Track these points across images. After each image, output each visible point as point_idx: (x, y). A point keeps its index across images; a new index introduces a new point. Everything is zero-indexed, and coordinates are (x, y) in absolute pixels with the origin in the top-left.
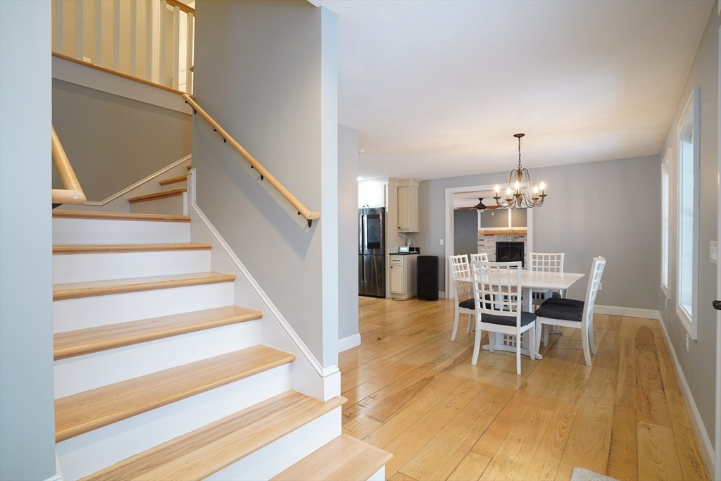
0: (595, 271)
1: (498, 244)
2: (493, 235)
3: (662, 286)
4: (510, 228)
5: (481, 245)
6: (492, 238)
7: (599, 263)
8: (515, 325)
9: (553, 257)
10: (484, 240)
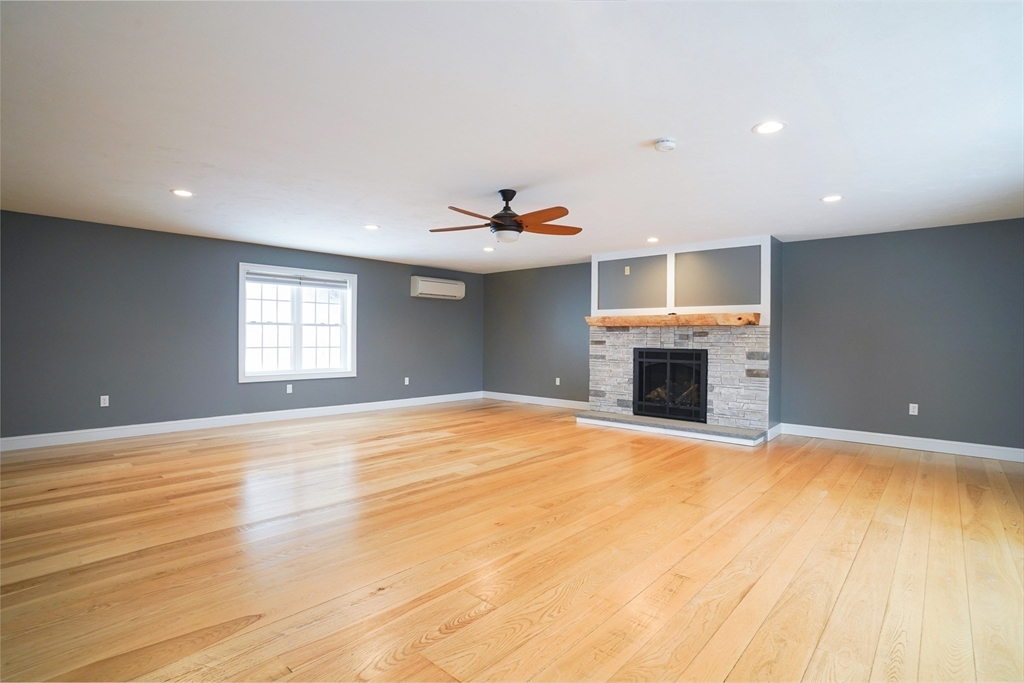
1: (641, 355)
2: (625, 328)
4: (669, 308)
5: (596, 357)
6: (624, 337)
10: (605, 342)
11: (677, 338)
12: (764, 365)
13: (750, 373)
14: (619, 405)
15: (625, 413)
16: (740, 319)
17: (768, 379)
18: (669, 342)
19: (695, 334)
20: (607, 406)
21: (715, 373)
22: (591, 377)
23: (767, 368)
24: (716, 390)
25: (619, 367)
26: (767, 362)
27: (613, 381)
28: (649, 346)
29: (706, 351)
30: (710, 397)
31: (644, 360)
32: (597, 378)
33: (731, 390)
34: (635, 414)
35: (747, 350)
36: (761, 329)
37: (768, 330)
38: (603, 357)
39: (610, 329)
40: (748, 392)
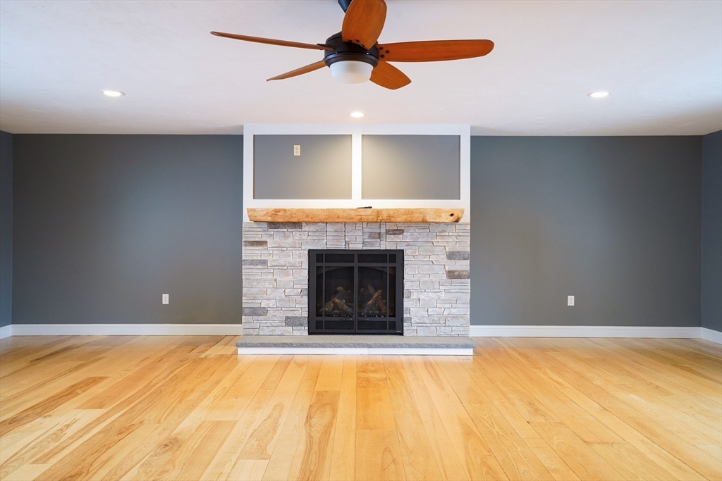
1: (317, 257)
2: (297, 225)
4: (355, 202)
5: (253, 263)
6: (295, 236)
10: (266, 242)
11: (366, 236)
12: (464, 265)
13: (452, 275)
14: (287, 325)
15: (296, 333)
16: (452, 215)
17: (469, 280)
18: (356, 241)
19: (388, 232)
20: (271, 327)
21: (412, 276)
22: (244, 290)
23: (468, 268)
24: (414, 296)
25: (287, 275)
26: (468, 262)
27: (279, 294)
28: (330, 247)
29: (402, 251)
30: (407, 303)
31: (324, 264)
32: (254, 290)
33: (431, 294)
34: (310, 333)
35: (447, 249)
36: (462, 227)
37: (469, 227)
38: (264, 263)
39: (273, 225)
40: (449, 296)
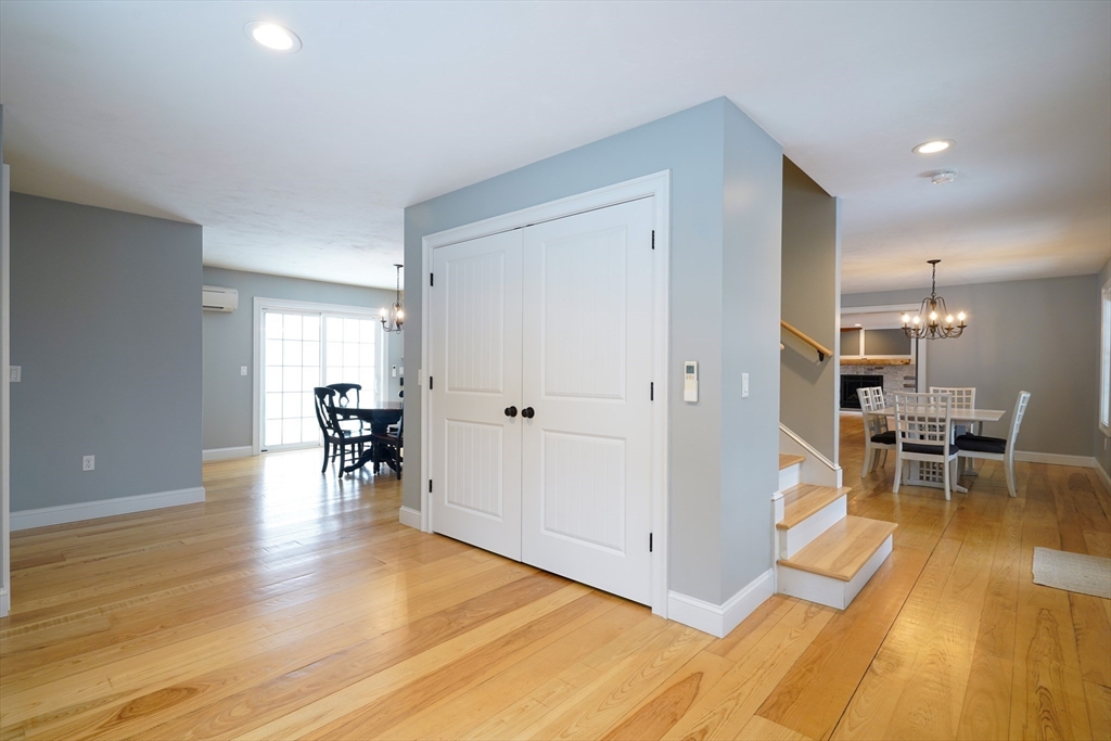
0: (1021, 404)
3: (1100, 426)
4: (862, 356)
7: (1025, 395)
8: (942, 453)
9: (960, 393)
19: (876, 369)
28: (851, 374)
29: (883, 376)
